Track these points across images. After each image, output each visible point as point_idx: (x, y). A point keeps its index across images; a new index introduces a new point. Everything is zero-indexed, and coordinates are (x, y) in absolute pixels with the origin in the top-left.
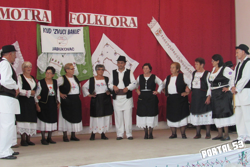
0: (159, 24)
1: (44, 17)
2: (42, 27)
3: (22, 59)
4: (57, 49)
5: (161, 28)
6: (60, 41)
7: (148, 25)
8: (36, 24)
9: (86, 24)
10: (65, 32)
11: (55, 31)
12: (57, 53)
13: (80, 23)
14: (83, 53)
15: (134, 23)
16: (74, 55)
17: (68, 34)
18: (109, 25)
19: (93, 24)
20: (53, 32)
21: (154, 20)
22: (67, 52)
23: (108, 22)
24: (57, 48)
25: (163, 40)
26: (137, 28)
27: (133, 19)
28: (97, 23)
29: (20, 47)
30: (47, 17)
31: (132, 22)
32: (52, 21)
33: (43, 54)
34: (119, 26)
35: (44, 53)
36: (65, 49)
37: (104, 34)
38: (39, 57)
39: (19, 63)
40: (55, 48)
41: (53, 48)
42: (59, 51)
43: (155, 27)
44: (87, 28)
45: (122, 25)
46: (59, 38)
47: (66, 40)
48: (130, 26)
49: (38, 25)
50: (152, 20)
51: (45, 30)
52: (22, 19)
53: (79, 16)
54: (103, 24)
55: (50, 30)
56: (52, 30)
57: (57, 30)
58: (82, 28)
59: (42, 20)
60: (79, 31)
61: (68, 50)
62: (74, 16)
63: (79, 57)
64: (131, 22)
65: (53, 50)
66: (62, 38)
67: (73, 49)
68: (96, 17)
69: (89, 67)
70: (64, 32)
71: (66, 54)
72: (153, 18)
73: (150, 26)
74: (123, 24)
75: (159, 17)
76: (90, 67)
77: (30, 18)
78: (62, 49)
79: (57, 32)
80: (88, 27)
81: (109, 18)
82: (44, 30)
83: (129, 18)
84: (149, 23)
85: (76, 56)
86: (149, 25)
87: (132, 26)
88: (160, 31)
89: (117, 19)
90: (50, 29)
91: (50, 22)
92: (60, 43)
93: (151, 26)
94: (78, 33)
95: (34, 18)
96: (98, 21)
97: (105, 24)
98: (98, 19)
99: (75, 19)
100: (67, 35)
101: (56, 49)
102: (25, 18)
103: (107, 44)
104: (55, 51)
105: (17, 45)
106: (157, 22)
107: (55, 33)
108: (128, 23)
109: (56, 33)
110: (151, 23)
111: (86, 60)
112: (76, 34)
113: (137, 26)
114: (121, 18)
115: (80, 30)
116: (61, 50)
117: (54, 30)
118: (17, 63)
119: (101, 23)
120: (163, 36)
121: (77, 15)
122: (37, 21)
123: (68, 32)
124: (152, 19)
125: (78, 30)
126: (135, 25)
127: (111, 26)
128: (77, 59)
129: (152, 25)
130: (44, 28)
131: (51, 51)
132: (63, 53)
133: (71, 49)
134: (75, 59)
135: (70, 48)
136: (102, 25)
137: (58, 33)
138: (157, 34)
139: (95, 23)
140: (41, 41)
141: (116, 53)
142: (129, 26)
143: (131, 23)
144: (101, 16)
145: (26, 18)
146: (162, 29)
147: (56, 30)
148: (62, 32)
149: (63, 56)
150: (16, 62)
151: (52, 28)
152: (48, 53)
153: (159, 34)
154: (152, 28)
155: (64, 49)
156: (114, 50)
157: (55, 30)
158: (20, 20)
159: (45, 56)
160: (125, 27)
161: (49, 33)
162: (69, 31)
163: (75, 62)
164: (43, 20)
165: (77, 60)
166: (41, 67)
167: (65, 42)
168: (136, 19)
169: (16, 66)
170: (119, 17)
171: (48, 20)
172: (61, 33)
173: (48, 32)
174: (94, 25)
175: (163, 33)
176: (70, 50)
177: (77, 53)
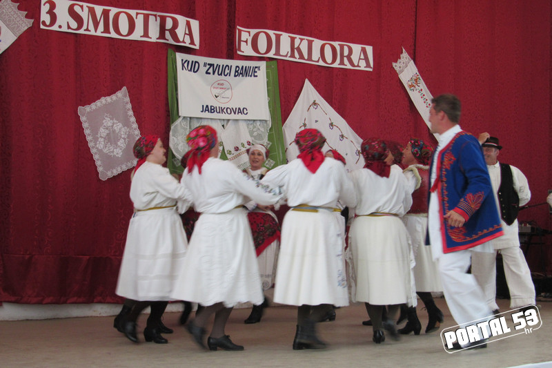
0: (415, 63)
1: (185, 34)
2: (180, 57)
3: (135, 129)
4: (211, 109)
5: (418, 74)
6: (217, 92)
7: (394, 64)
8: (167, 50)
9: (271, 55)
10: (229, 71)
11: (208, 67)
12: (211, 119)
13: (259, 53)
14: (266, 121)
15: (366, 59)
16: (248, 125)
17: (235, 76)
18: (318, 61)
19: (286, 56)
20: (203, 69)
21: (405, 56)
22: (233, 116)
23: (316, 55)
24: (211, 106)
25: (422, 100)
26: (371, 70)
27: (364, 50)
28: (292, 55)
29: (131, 102)
30: (191, 35)
31: (362, 57)
32: (200, 46)
33: (181, 119)
34: (336, 65)
35: (184, 117)
36: (229, 110)
37: (307, 81)
38: (172, 127)
39: (128, 137)
40: (207, 106)
41: (203, 106)
42: (215, 115)
43: (407, 70)
44: (274, 64)
45: (342, 63)
46: (216, 85)
47: (228, 89)
48: (358, 66)
49: (170, 51)
50: (401, 56)
51: (186, 65)
52: (137, 35)
53: (256, 36)
54: (306, 57)
55: (197, 64)
56: (202, 65)
57: (213, 65)
58: (263, 64)
59: (181, 40)
60: (256, 70)
61: (235, 113)
62: (245, 36)
63: (259, 129)
64: (360, 57)
65: (202, 111)
66: (222, 84)
67: (245, 112)
68: (293, 40)
69: (279, 153)
70: (227, 71)
71: (230, 122)
72: (404, 50)
73: (397, 69)
74: (345, 59)
75: (415, 49)
76: (281, 154)
77: (154, 36)
78: (223, 110)
79: (211, 71)
80: (275, 62)
81: (317, 43)
82: (183, 65)
83: (357, 48)
84: (396, 62)
85: (251, 127)
86: (396, 66)
87: (363, 66)
88: (416, 80)
89: (334, 49)
90: (196, 62)
91: (197, 47)
92: (216, 97)
93: (400, 67)
94: (255, 76)
95: (162, 35)
96: (295, 51)
97: (310, 58)
98: (296, 47)
99: (246, 42)
100: (231, 79)
101: (208, 110)
102: (142, 34)
103: (314, 103)
104: (207, 115)
105: (126, 96)
106: (412, 59)
107: (207, 73)
108: (355, 58)
109: (209, 73)
110: (399, 60)
111: (270, 138)
112: (251, 76)
113: (372, 66)
114: (342, 47)
115: (259, 68)
116: (219, 112)
117: (205, 65)
118: (124, 139)
119: (301, 57)
120: (423, 92)
121: (252, 35)
122: (172, 42)
123: (236, 71)
124: (402, 53)
125: (256, 67)
126: (368, 65)
127: (321, 63)
128: (255, 134)
129: (402, 65)
130: (182, 60)
131: (197, 113)
132: (224, 120)
133: (240, 111)
134: (251, 133)
135: (239, 109)
136: (305, 59)
137: (214, 73)
138: (411, 86)
139: (289, 55)
140: (177, 90)
141: (331, 124)
142: (356, 65)
143: (360, 59)
144: (302, 40)
145: (146, 34)
146: (420, 76)
147: (211, 65)
148: (222, 71)
149: (223, 126)
150: (123, 136)
151: (202, 60)
152: (190, 118)
153: (415, 87)
154: (402, 71)
155: (225, 110)
156: (328, 116)
157: (209, 64)
158: (133, 37)
159: (185, 124)
160: (349, 66)
161: (194, 72)
162: (237, 69)
163: (251, 142)
164: (184, 42)
165: (255, 137)
166: (177, 150)
167: (228, 93)
168: (369, 49)
169: (122, 145)
170: (336, 44)
171: (192, 42)
172: (221, 74)
173: (191, 70)
174: (287, 59)
175: (422, 85)
176: (238, 112)
177: (254, 121)
